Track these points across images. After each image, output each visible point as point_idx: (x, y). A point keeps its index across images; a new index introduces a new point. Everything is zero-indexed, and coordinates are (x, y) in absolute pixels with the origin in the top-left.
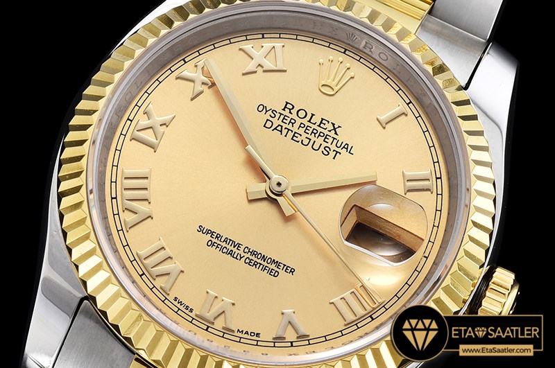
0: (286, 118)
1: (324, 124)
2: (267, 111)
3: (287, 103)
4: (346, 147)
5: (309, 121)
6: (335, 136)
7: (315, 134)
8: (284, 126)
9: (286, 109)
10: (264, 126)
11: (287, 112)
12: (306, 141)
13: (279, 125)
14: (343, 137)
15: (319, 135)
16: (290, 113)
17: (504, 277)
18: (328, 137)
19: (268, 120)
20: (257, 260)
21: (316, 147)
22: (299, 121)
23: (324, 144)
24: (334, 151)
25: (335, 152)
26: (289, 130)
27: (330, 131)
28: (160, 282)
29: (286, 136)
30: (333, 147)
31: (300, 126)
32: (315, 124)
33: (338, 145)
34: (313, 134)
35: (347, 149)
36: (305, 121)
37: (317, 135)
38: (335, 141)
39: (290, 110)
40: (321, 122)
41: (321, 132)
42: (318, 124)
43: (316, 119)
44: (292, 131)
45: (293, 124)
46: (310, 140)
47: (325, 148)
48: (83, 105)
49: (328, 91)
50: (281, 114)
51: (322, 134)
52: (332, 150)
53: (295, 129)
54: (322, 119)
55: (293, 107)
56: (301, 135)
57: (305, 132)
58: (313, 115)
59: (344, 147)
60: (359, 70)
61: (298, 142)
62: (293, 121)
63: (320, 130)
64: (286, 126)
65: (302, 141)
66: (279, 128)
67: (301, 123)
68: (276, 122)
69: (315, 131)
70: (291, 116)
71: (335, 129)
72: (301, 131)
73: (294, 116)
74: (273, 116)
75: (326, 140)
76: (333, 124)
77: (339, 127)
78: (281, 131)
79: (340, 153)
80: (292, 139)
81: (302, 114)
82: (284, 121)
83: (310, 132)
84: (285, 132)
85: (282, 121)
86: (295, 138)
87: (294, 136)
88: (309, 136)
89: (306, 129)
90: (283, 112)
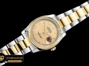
17: (55, 48)
20: (40, 36)
28: (33, 34)
48: (38, 18)
49: (53, 29)
60: (56, 29)
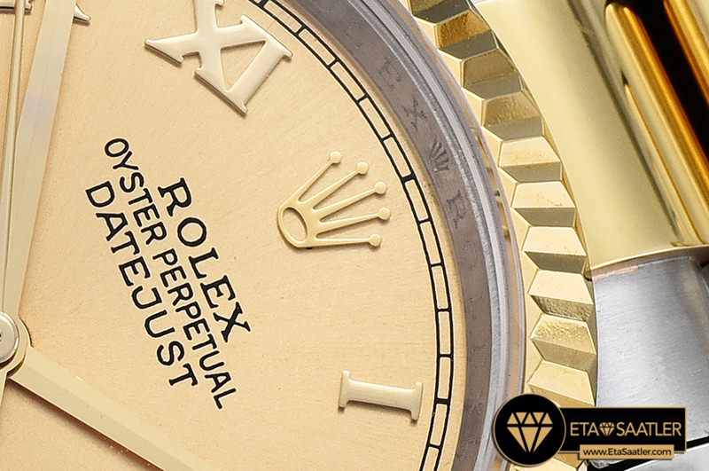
0: (151, 212)
1: (220, 294)
2: (123, 164)
3: (182, 184)
4: (221, 379)
5: (193, 261)
6: (219, 338)
7: (181, 297)
8: (132, 225)
9: (168, 195)
10: (89, 192)
11: (163, 203)
12: (146, 297)
13: (121, 216)
14: (232, 354)
15: (187, 308)
16: (170, 209)
18: (201, 326)
19: (107, 184)
21: (156, 326)
22: (171, 241)
23: (179, 336)
24: (187, 366)
25: (186, 371)
26: (133, 242)
27: (217, 318)
29: (114, 250)
30: (193, 358)
31: (163, 255)
32: (199, 276)
33: (207, 363)
34: (176, 294)
35: (219, 385)
36: (184, 254)
37: (182, 303)
38: (209, 349)
39: (176, 202)
40: (216, 285)
41: (195, 304)
42: (206, 281)
43: (212, 271)
44: (137, 251)
45: (154, 236)
46: (159, 300)
47: (172, 345)
49: (293, 230)
50: (148, 196)
51: (193, 310)
52: (184, 361)
53: (148, 252)
54: (225, 280)
55: (188, 202)
56: (147, 275)
57: (163, 275)
58: (213, 254)
59: (215, 377)
61: (129, 284)
62: (158, 232)
63: (198, 296)
64: (136, 230)
65: (140, 289)
66: (116, 222)
67: (172, 252)
68: (122, 204)
69: (185, 292)
70: (164, 217)
71: (232, 322)
72: (158, 267)
73: (171, 224)
74: (128, 186)
75: (192, 330)
76: (238, 310)
77: (246, 326)
78: (114, 232)
79: (195, 382)
80: (122, 268)
81: (192, 232)
82: (142, 216)
83: (173, 284)
84: (121, 238)
85: (136, 214)
86: (128, 270)
87: (132, 264)
88: (162, 291)
89: (172, 272)
90: (155, 195)
